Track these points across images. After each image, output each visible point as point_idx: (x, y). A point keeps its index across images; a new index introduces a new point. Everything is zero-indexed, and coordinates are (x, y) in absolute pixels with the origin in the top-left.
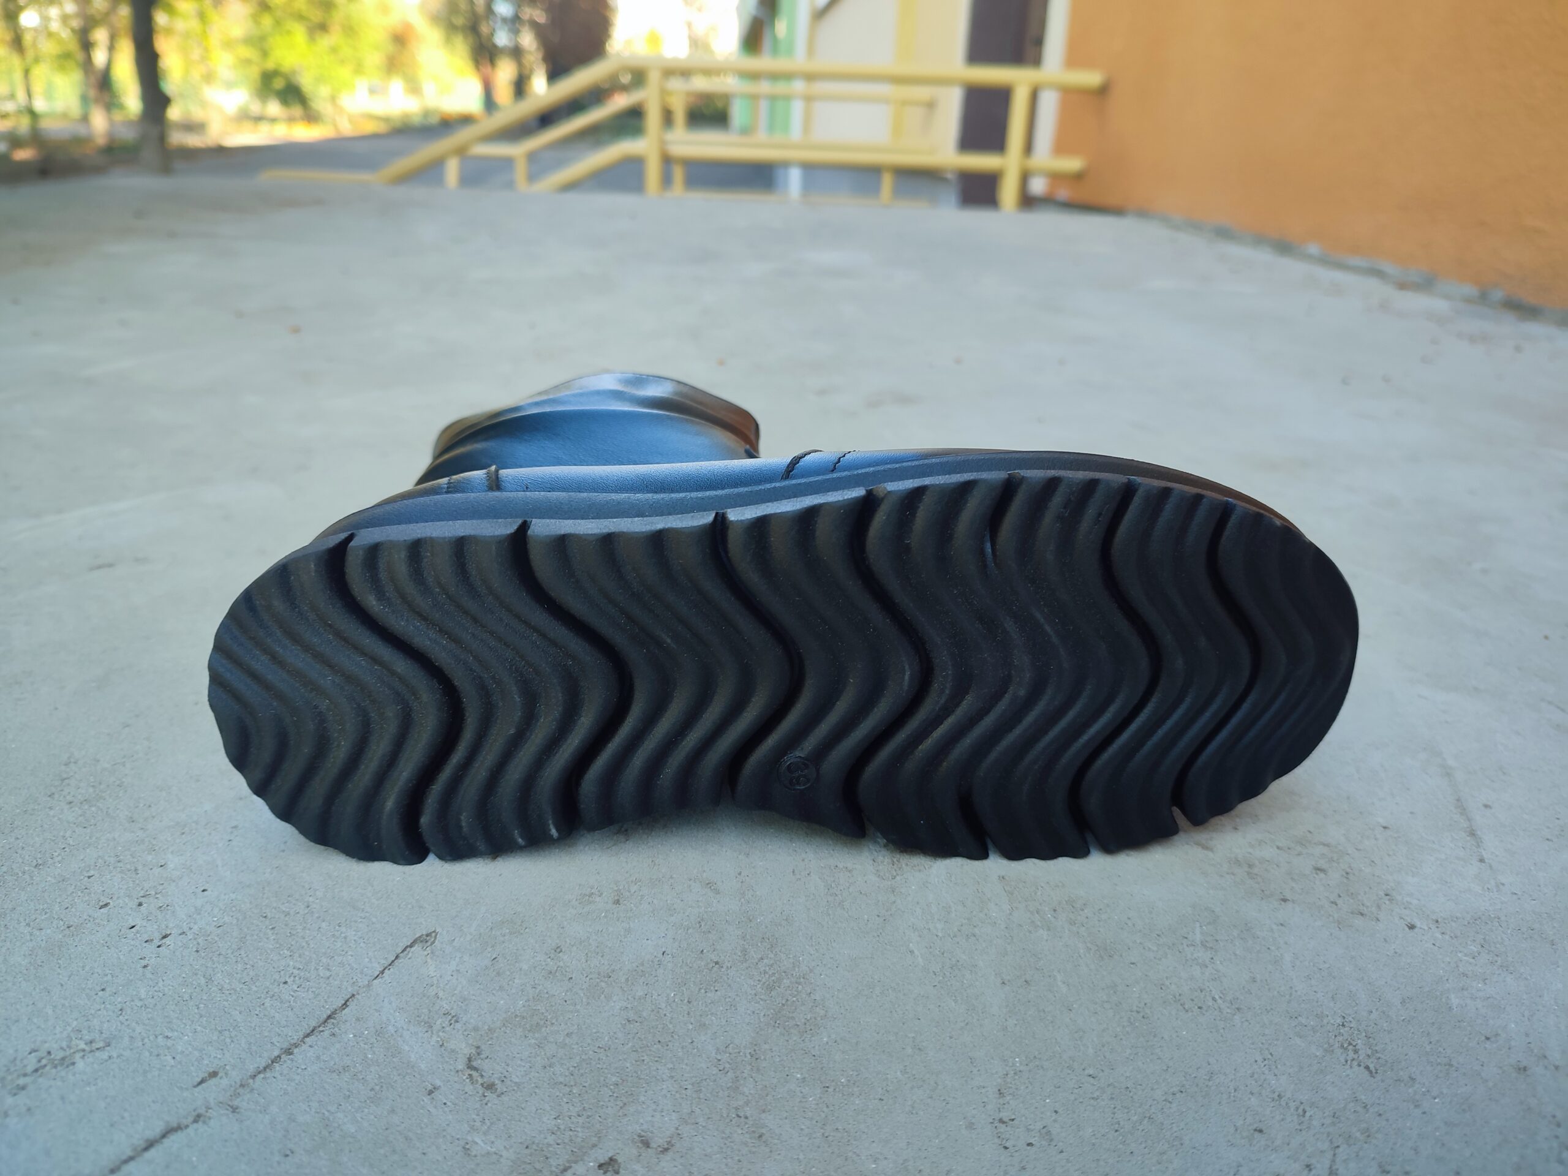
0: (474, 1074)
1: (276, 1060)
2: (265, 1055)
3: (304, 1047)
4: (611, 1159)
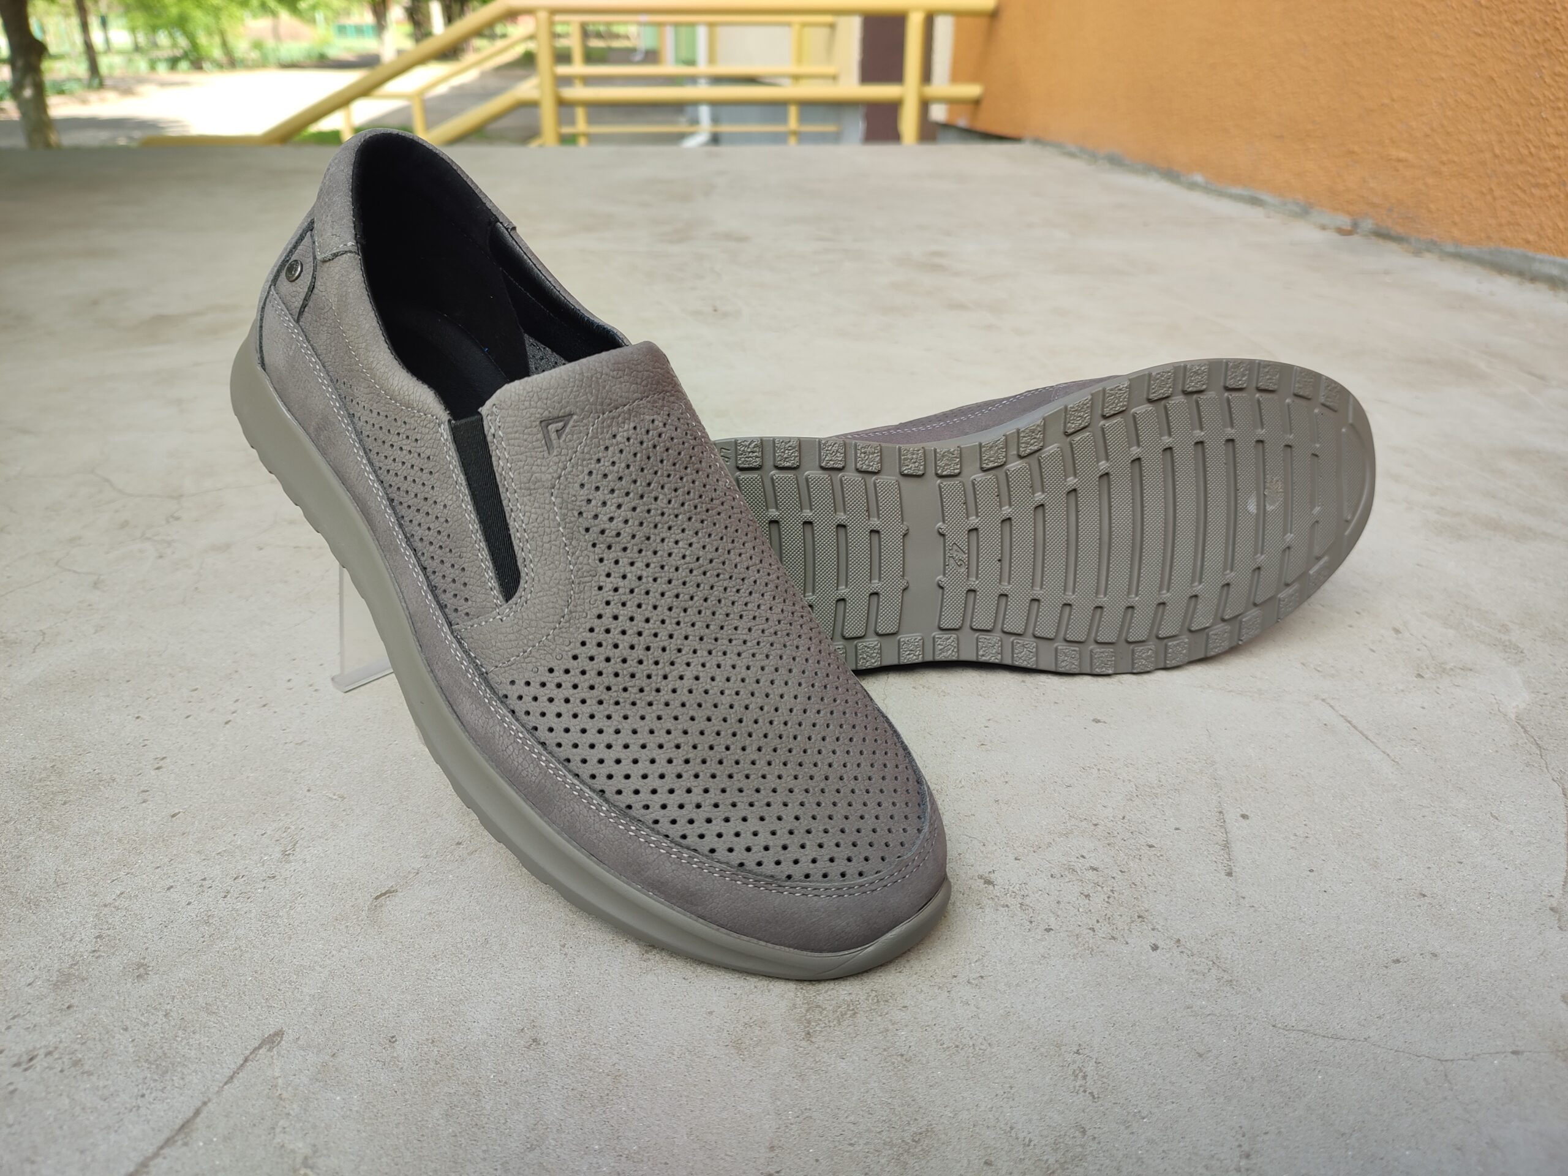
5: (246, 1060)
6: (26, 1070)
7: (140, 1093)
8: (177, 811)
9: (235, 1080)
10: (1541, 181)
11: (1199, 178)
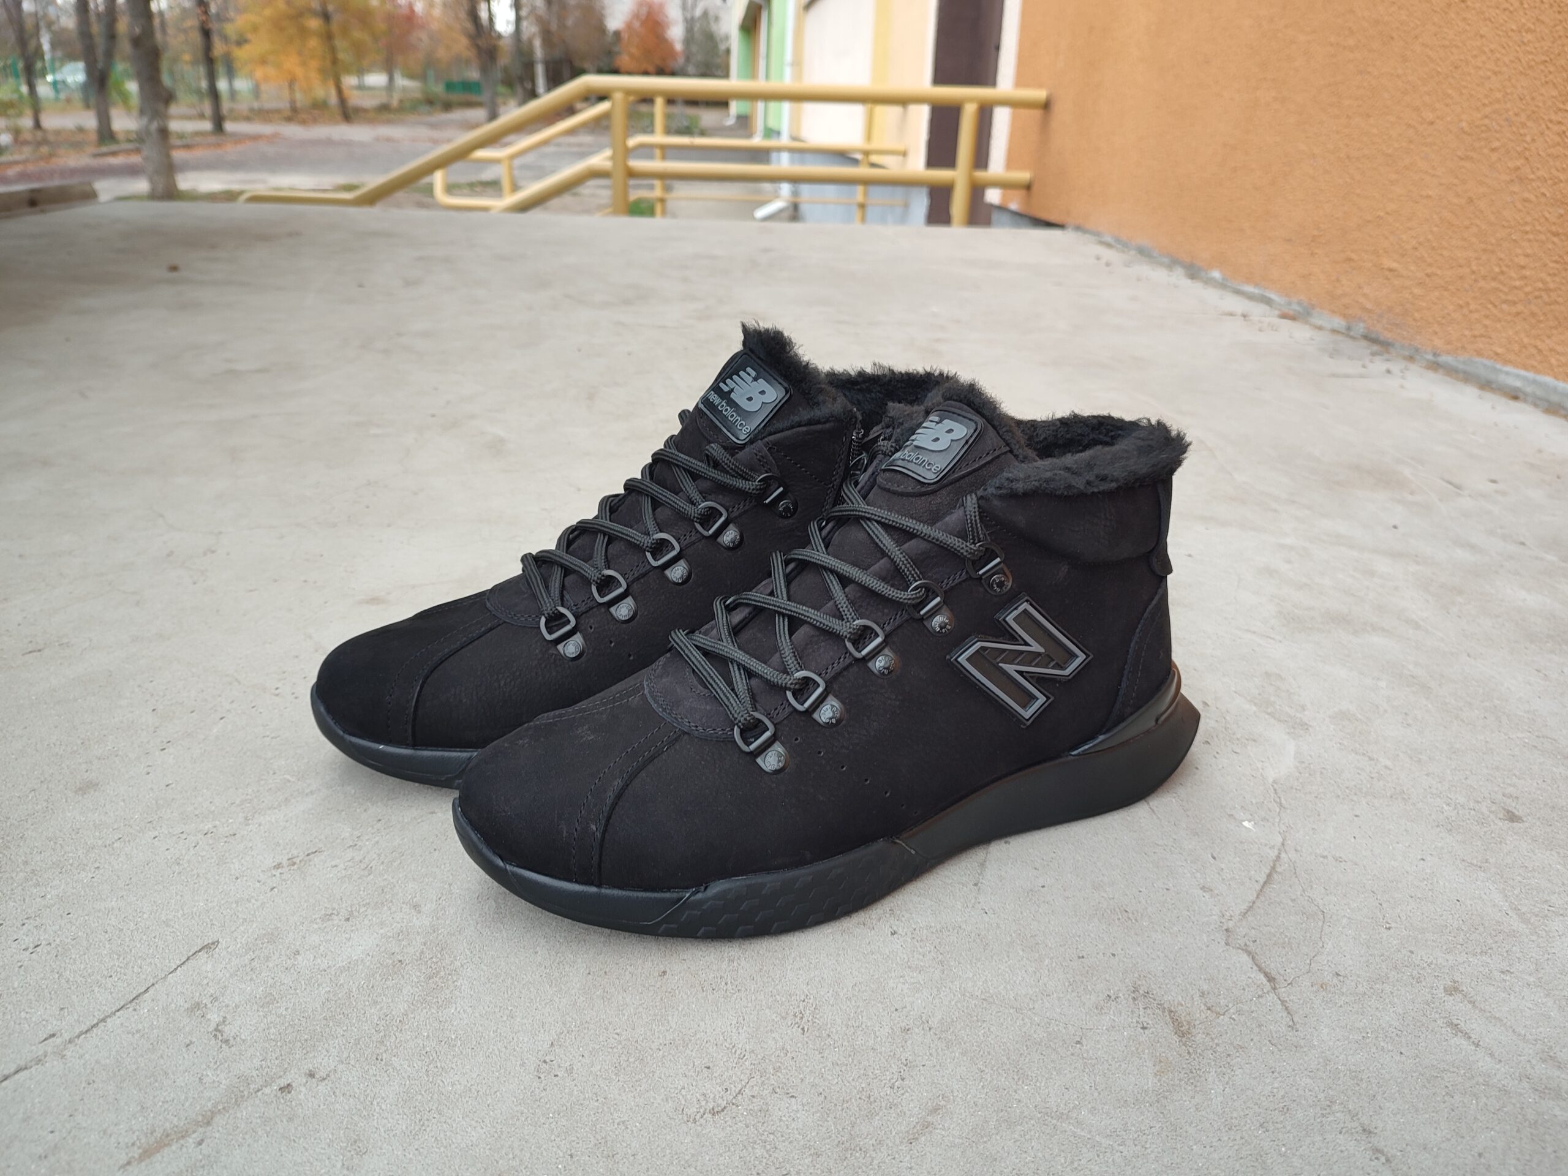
0: (218, 1033)
1: (96, 1025)
2: (88, 1023)
3: (115, 1018)
4: (288, 1085)
5: (188, 959)
6: (32, 953)
7: (109, 975)
8: (170, 782)
9: (178, 971)
10: (1510, 298)
11: (1216, 274)
